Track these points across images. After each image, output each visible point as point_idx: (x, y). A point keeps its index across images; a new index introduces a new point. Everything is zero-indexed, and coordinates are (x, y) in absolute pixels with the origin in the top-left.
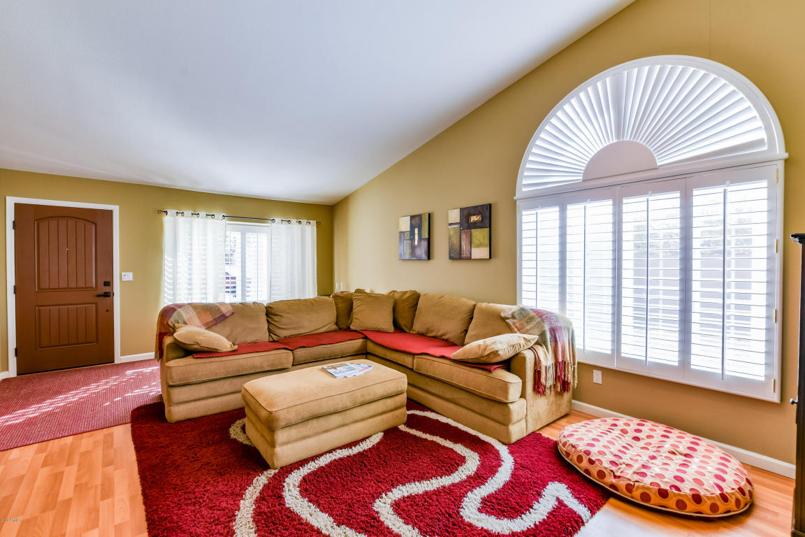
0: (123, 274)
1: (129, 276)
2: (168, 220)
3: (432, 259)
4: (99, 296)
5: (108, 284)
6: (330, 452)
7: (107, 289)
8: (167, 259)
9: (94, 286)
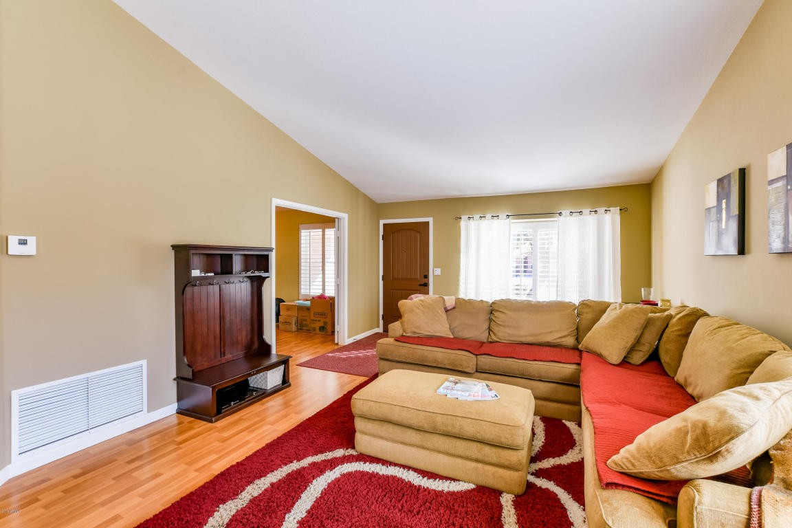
0: (435, 269)
1: (438, 272)
2: (463, 223)
3: (749, 253)
4: (420, 285)
5: (426, 277)
6: (404, 467)
7: (425, 281)
8: (462, 256)
9: (419, 277)
